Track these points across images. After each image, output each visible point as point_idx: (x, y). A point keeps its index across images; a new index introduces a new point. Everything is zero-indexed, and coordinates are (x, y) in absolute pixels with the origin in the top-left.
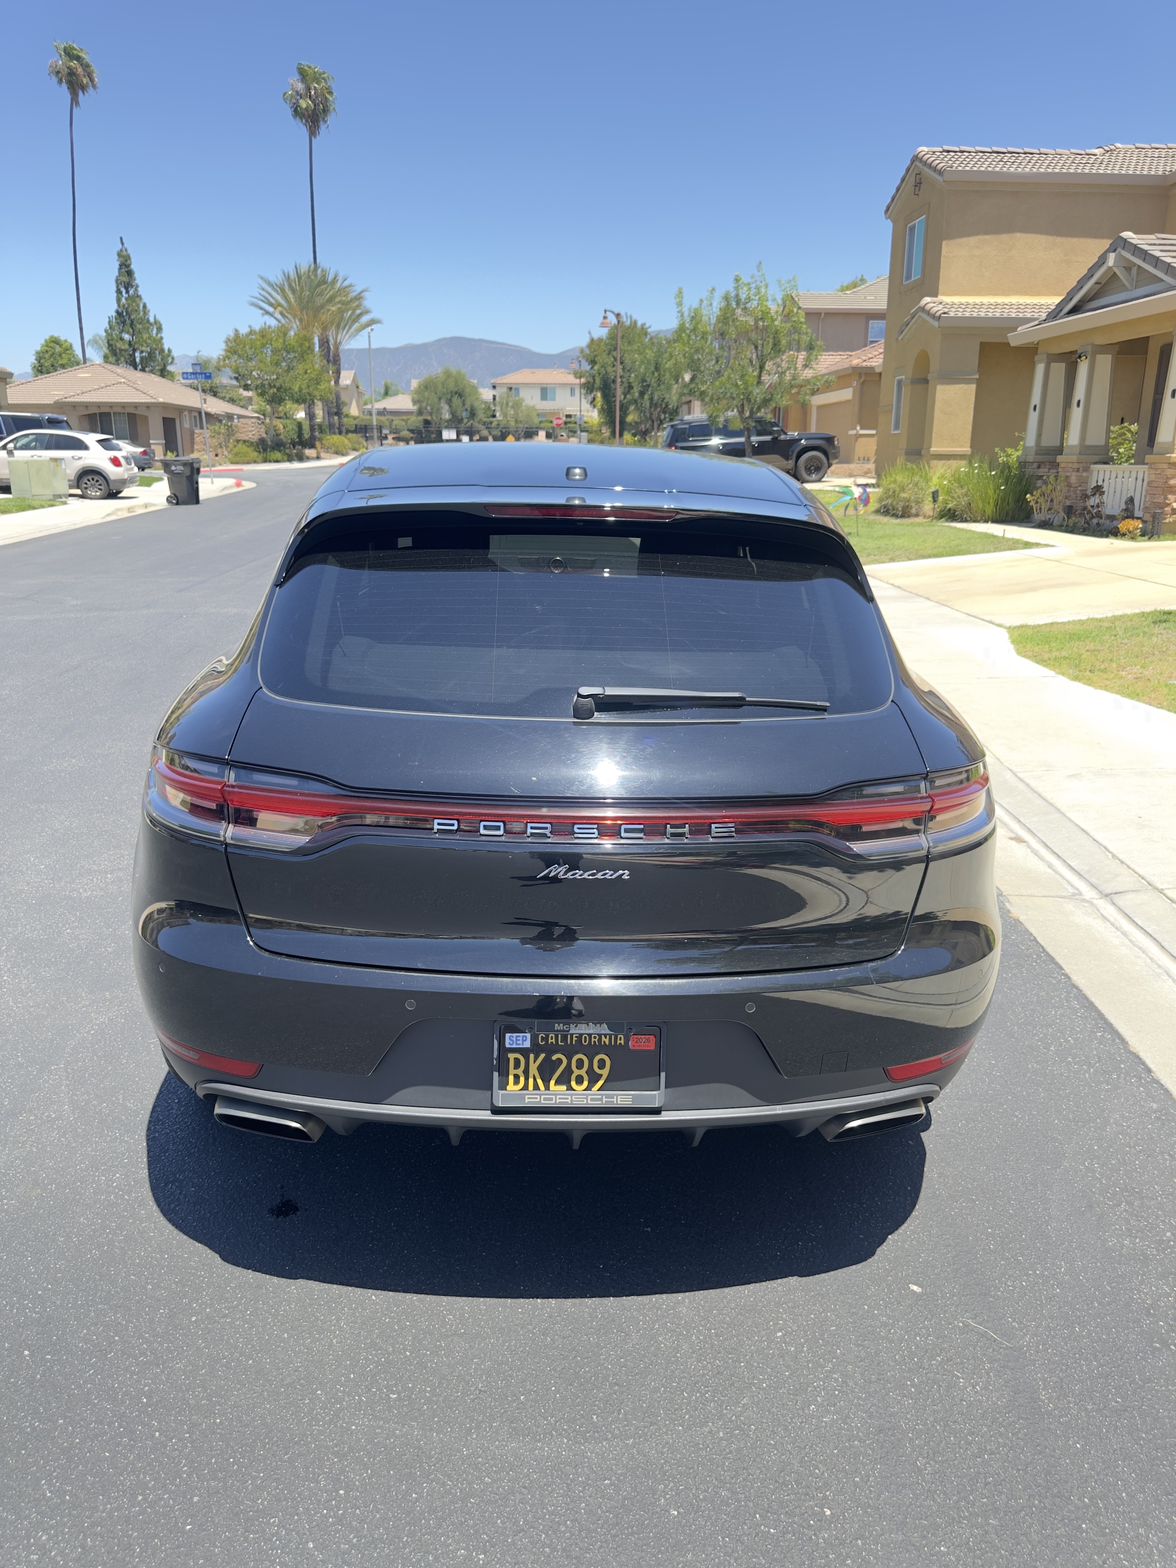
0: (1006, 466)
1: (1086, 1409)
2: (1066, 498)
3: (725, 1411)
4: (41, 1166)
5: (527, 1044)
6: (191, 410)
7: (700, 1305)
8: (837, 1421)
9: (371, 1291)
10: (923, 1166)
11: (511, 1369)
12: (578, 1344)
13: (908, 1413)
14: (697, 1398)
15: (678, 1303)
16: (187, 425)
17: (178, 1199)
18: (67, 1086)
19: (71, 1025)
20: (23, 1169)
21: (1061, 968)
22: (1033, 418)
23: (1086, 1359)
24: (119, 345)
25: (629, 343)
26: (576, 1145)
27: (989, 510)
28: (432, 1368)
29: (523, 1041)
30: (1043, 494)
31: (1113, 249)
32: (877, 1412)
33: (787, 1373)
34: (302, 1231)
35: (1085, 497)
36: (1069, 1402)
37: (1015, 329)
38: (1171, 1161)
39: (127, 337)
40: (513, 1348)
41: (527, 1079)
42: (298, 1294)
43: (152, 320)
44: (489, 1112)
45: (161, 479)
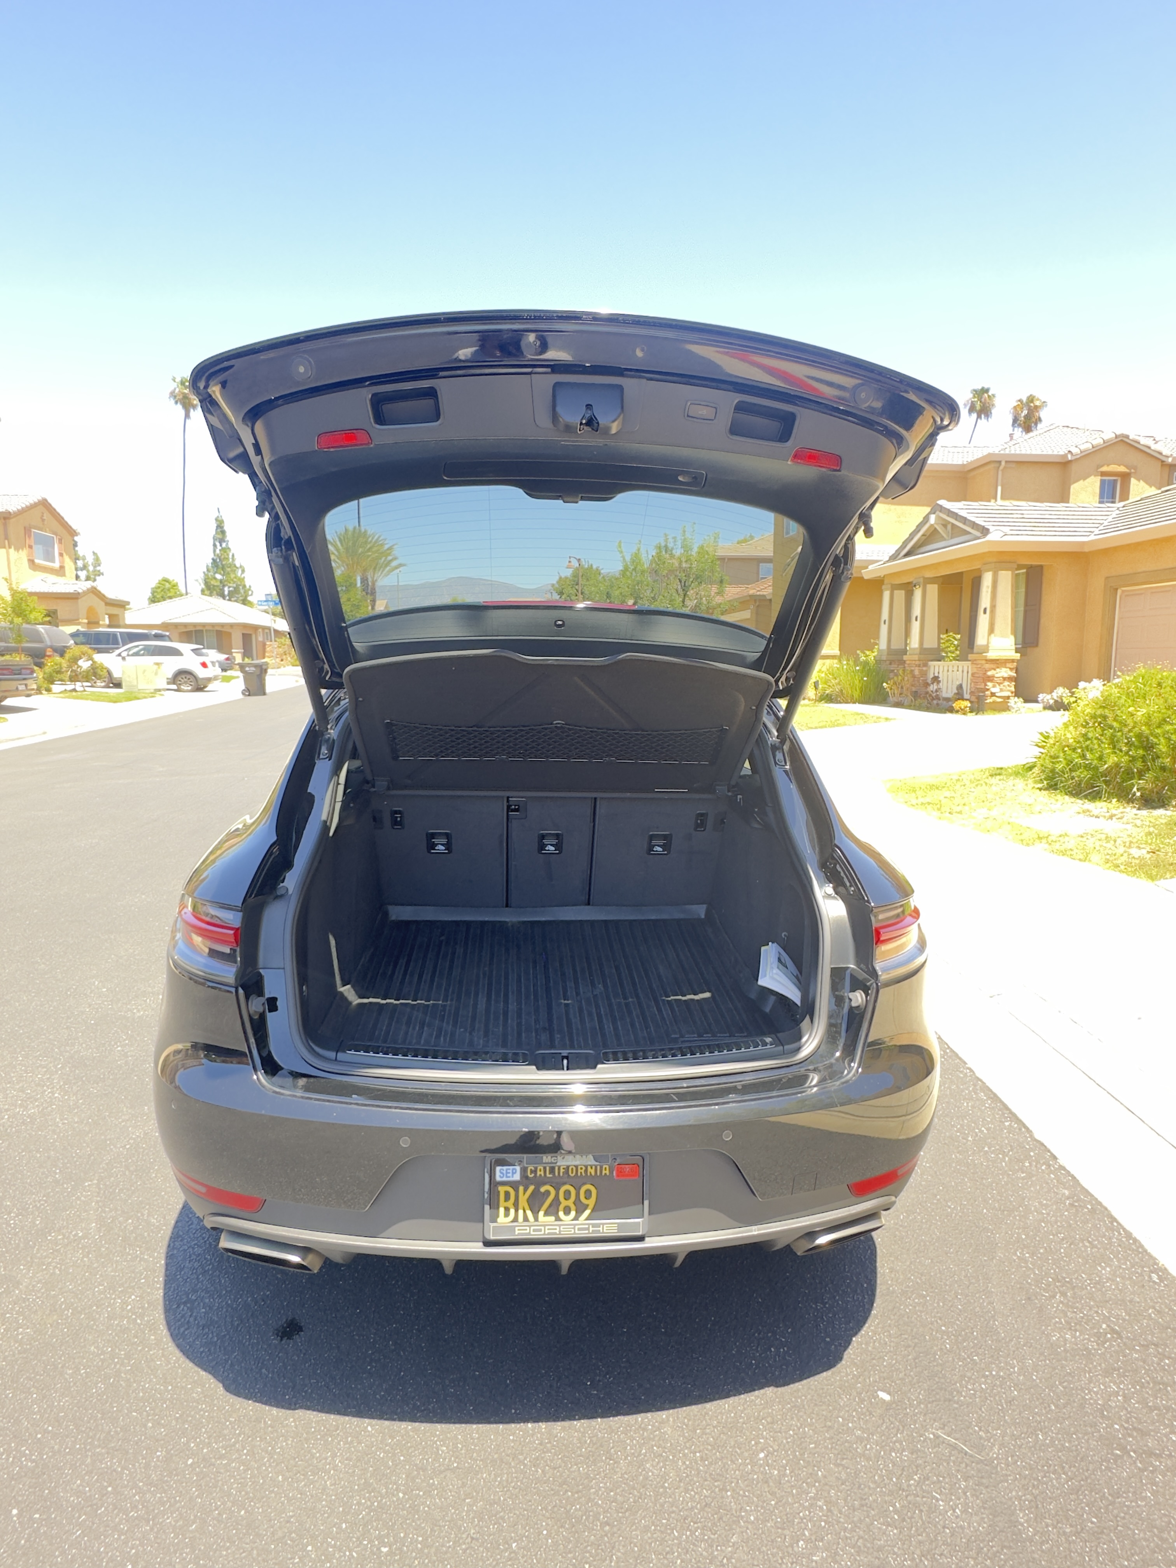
0: (866, 663)
1: (1064, 1533)
2: (912, 685)
3: (716, 1553)
4: (61, 1289)
5: (517, 1177)
6: (264, 628)
7: (684, 1424)
8: (826, 1559)
9: (367, 1420)
10: (875, 1261)
11: (503, 1509)
12: (568, 1476)
13: (895, 1546)
14: (687, 1537)
15: (662, 1422)
16: (260, 639)
17: (188, 1322)
18: (97, 1202)
19: (109, 1139)
20: (43, 1293)
21: (965, 1063)
22: (884, 629)
23: (1054, 1472)
24: (213, 582)
25: (588, 580)
26: (564, 1270)
27: (856, 694)
28: (425, 1512)
29: (513, 1173)
30: (895, 683)
31: (932, 512)
32: (865, 1546)
33: (773, 1503)
34: (304, 1354)
35: (927, 685)
36: (1047, 1526)
37: (867, 568)
38: (1092, 1248)
39: (219, 577)
40: (505, 1484)
41: (517, 1211)
42: (296, 1427)
43: (238, 565)
44: (481, 1244)
45: (238, 677)
